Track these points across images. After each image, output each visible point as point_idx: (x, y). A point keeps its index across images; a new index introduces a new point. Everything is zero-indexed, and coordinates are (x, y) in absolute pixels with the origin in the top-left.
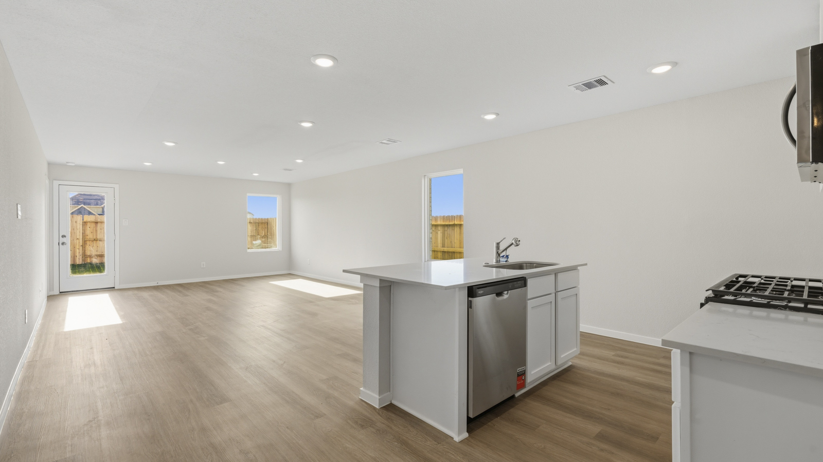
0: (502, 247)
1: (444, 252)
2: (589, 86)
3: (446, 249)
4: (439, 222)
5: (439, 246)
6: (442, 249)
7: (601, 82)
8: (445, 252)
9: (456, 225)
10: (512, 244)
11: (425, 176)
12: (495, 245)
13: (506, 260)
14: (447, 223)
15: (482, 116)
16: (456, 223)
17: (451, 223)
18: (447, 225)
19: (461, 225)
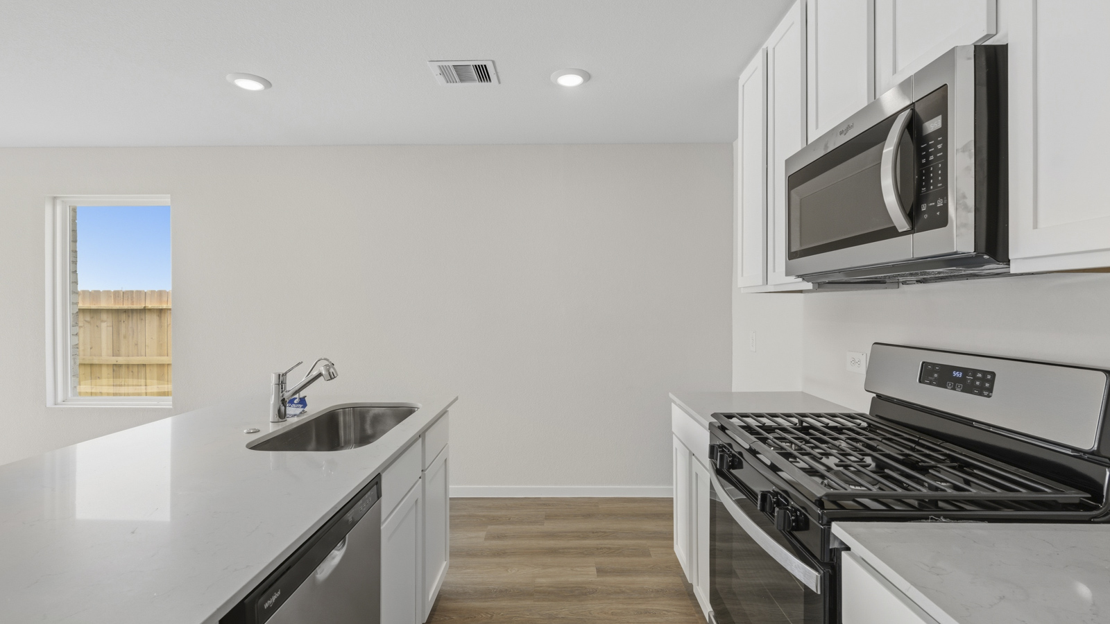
0: (292, 384)
1: (117, 367)
2: (461, 73)
3: (121, 360)
4: (104, 304)
5: (104, 352)
6: (113, 360)
7: (483, 73)
8: (120, 366)
9: (150, 310)
10: (320, 375)
11: (55, 198)
12: (273, 379)
13: (300, 410)
14: (126, 306)
15: (229, 78)
16: (149, 306)
17: (135, 306)
18: (125, 311)
19: (161, 311)
